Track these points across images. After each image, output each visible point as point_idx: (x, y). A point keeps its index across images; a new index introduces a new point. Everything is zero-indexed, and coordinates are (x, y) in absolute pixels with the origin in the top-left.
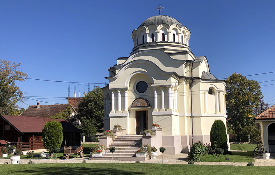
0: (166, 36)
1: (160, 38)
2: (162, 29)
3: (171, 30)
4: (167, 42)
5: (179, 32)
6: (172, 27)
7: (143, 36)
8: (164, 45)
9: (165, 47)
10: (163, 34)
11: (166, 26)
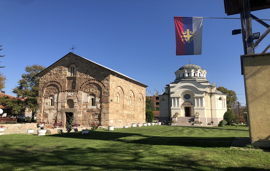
0: (196, 74)
1: (193, 75)
2: (194, 71)
3: (199, 72)
4: (197, 77)
5: (202, 72)
6: (199, 70)
7: (183, 74)
8: (196, 78)
9: (196, 79)
10: (194, 73)
11: (196, 70)
